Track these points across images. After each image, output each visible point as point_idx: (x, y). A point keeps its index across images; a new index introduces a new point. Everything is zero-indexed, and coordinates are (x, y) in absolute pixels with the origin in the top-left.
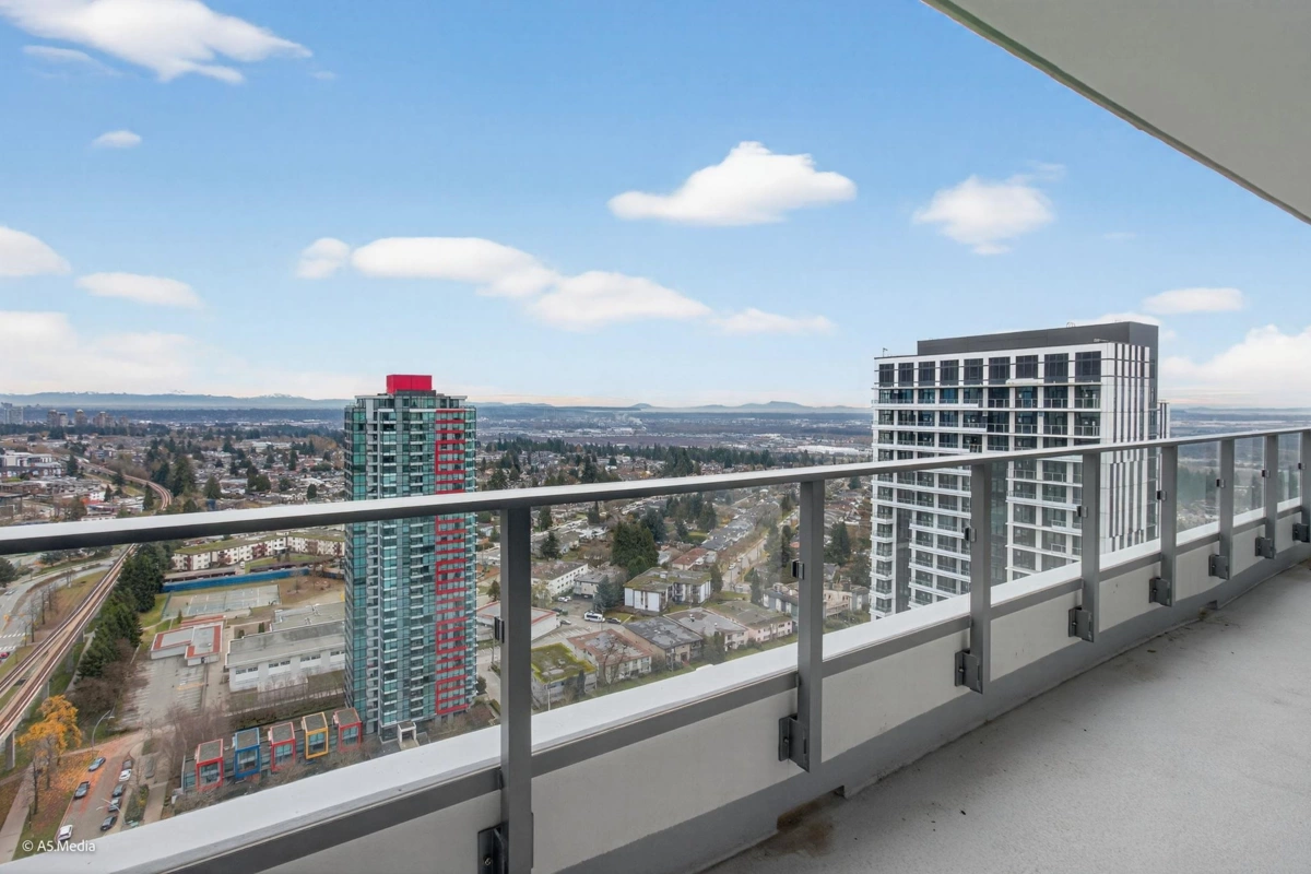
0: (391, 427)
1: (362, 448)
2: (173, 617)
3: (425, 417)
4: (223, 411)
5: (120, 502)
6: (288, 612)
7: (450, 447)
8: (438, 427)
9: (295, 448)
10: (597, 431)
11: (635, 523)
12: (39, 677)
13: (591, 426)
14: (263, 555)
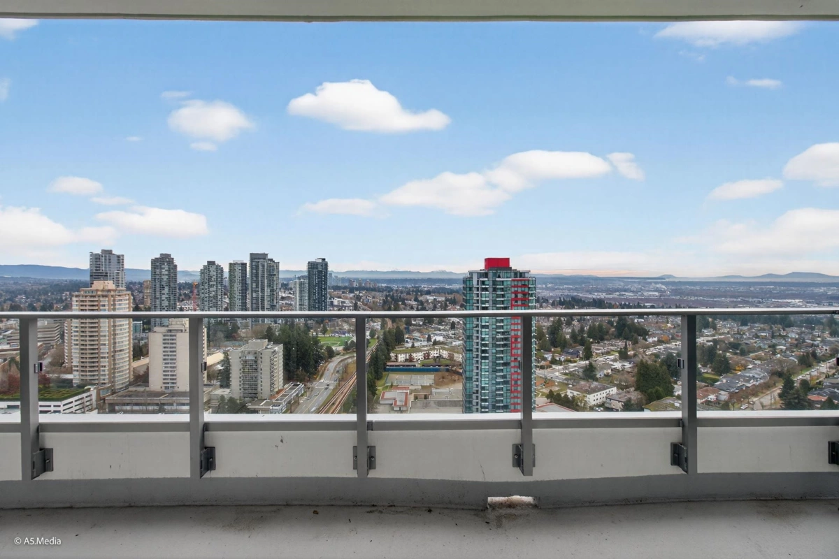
0: (486, 290)
1: (471, 301)
2: (390, 384)
3: (505, 284)
4: (414, 280)
5: (372, 324)
6: (438, 391)
7: (519, 303)
8: (513, 290)
9: (447, 300)
10: (630, 294)
11: (656, 362)
12: (340, 402)
13: (625, 291)
14: (428, 358)
